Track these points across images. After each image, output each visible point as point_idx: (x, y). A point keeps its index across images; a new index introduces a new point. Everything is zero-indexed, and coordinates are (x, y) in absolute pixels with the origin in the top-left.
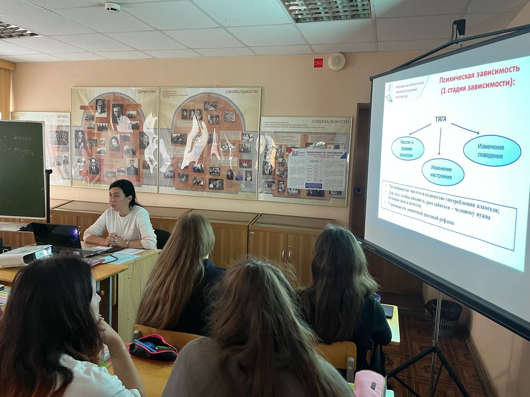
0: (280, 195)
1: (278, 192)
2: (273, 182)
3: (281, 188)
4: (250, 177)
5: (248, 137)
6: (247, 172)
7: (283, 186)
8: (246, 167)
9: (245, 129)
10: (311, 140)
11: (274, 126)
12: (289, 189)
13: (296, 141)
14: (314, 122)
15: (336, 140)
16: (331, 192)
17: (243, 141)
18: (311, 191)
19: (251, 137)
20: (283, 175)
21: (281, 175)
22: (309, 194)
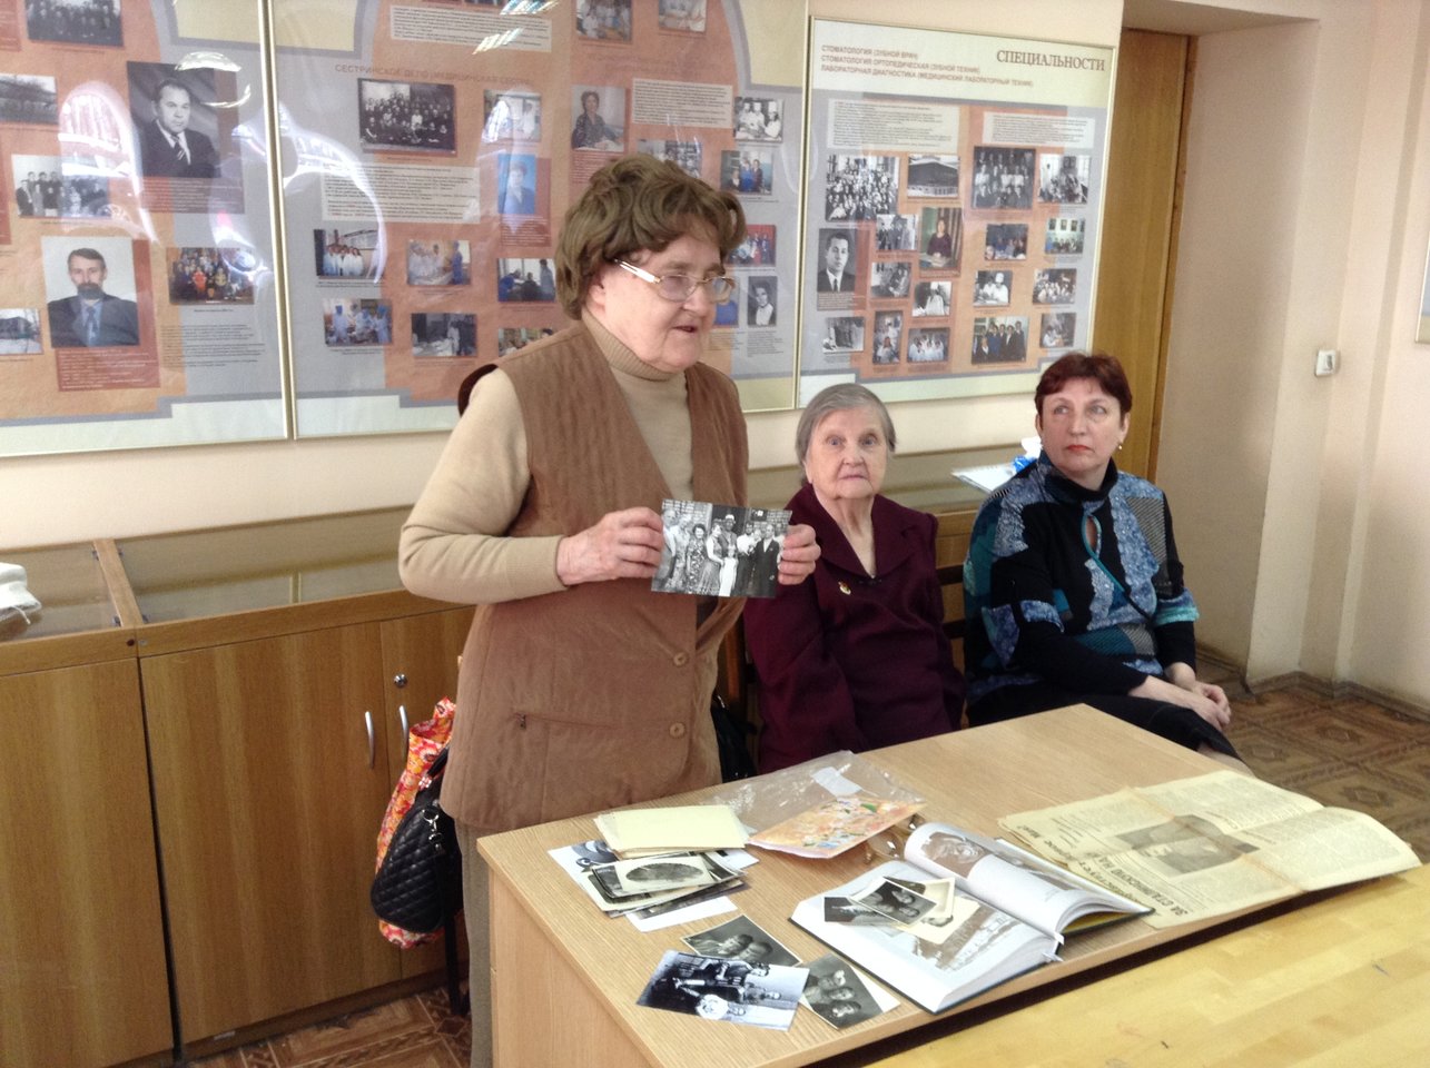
0: (881, 375)
2: (859, 321)
3: (887, 344)
4: (770, 308)
5: (761, 118)
7: (892, 333)
8: (750, 261)
9: (749, 77)
10: (992, 134)
11: (862, 66)
12: (913, 347)
13: (942, 138)
14: (1002, 56)
15: (1065, 137)
16: (1047, 339)
17: (740, 135)
18: (984, 341)
19: (772, 116)
20: (895, 286)
21: (888, 286)
22: (978, 358)
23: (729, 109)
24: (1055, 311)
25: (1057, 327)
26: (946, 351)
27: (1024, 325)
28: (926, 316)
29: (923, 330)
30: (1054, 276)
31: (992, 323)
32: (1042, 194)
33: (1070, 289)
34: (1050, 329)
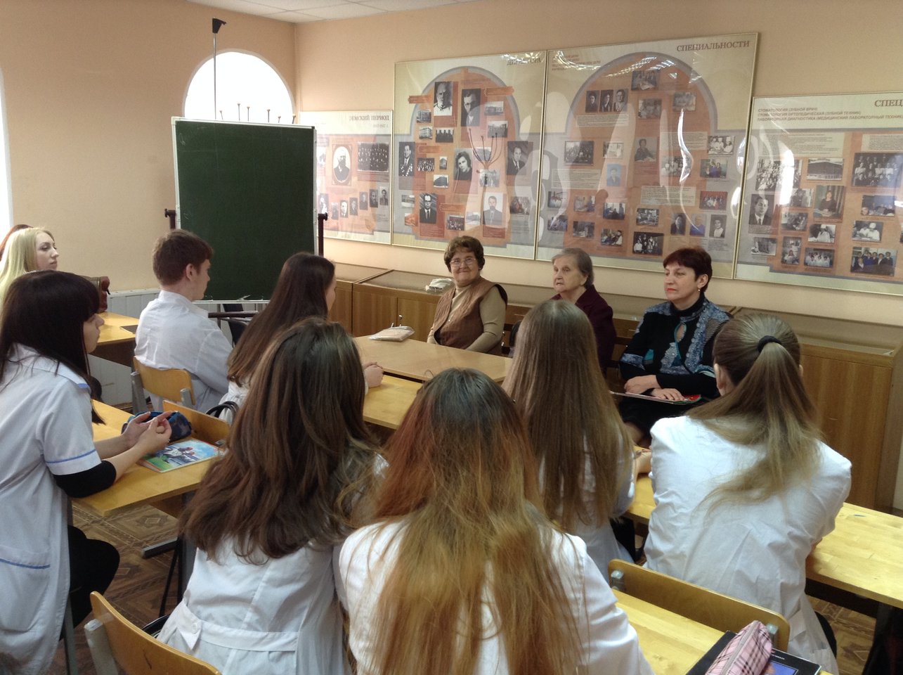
0: (787, 269)
1: (783, 261)
2: (774, 241)
3: (791, 253)
4: (721, 230)
5: (722, 144)
6: (714, 218)
7: (794, 249)
8: (712, 208)
9: (716, 127)
10: (866, 145)
11: (781, 117)
12: (808, 258)
13: (832, 149)
14: (878, 103)
17: (710, 152)
18: (860, 260)
19: (728, 143)
20: (797, 225)
21: (792, 225)
22: (855, 268)
26: (831, 263)
28: (817, 242)
29: (815, 249)
31: (867, 251)
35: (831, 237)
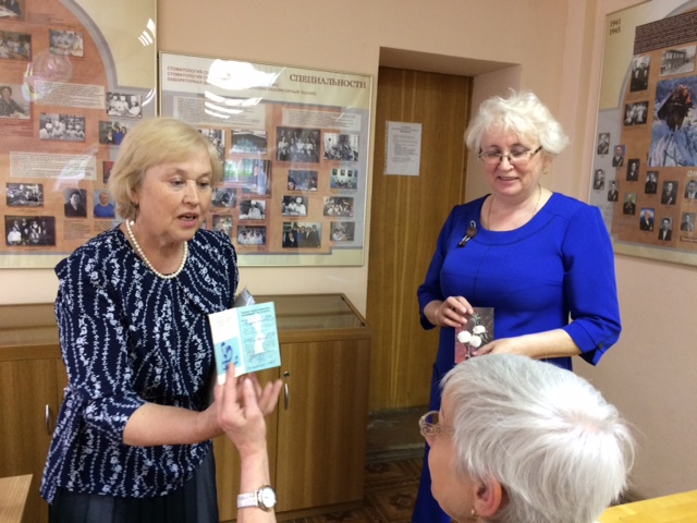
5: (126, 104)
7: (225, 227)
9: (116, 81)
10: (290, 120)
11: (196, 79)
12: (241, 236)
13: (253, 121)
14: (293, 78)
15: (341, 124)
16: (335, 236)
17: (110, 113)
18: (291, 235)
19: (134, 104)
20: (226, 201)
21: (220, 201)
22: (287, 244)
23: (103, 99)
24: (340, 221)
25: (341, 230)
26: (264, 240)
27: (318, 227)
28: (249, 219)
29: (247, 227)
30: (339, 201)
31: (296, 225)
32: (326, 155)
33: (349, 208)
34: (337, 230)
35: (262, 213)
